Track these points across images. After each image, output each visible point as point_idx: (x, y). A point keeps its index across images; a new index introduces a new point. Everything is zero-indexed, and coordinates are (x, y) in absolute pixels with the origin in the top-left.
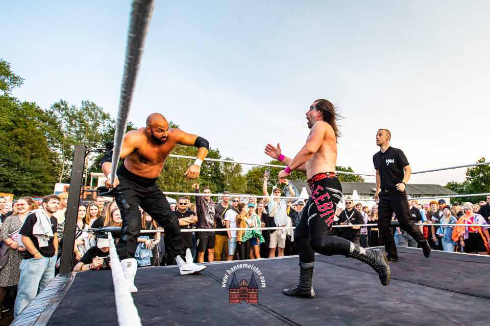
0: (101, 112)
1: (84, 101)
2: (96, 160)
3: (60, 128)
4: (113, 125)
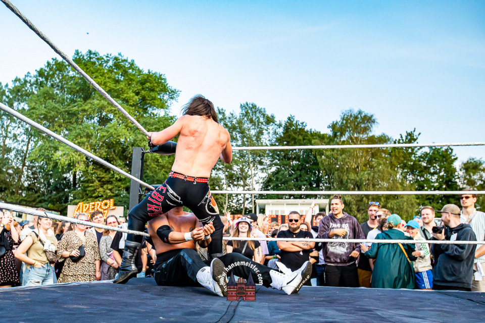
0: (264, 115)
1: (243, 105)
2: (264, 183)
4: (281, 131)
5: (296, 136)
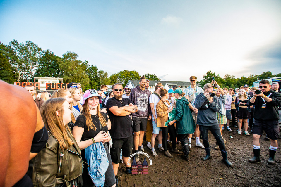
0: (37, 47)
1: (27, 41)
2: (36, 71)
3: (16, 55)
4: (44, 54)
5: (50, 56)
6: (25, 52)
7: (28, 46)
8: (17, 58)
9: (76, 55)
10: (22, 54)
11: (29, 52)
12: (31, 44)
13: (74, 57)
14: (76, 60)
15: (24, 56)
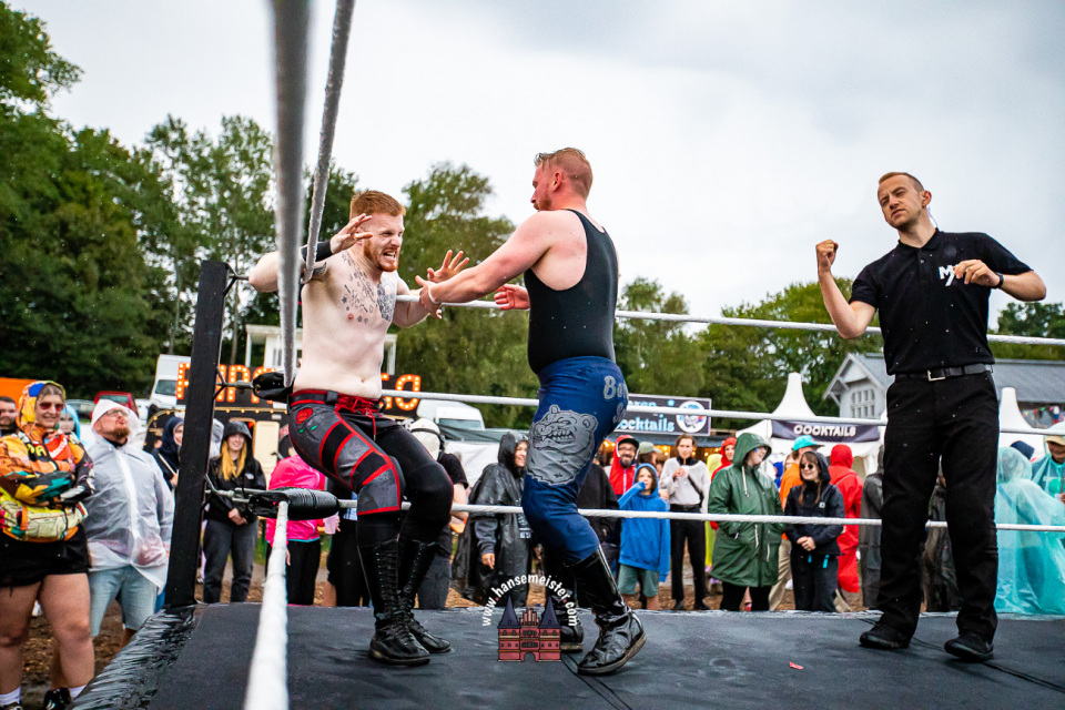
3: (170, 199)
6: (216, 178)
7: (233, 142)
8: (175, 217)
9: (485, 181)
10: (200, 189)
11: (233, 179)
12: (246, 129)
13: (467, 196)
14: (480, 214)
15: (207, 203)
